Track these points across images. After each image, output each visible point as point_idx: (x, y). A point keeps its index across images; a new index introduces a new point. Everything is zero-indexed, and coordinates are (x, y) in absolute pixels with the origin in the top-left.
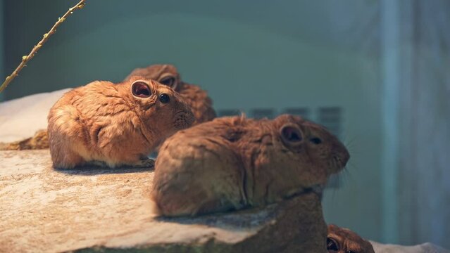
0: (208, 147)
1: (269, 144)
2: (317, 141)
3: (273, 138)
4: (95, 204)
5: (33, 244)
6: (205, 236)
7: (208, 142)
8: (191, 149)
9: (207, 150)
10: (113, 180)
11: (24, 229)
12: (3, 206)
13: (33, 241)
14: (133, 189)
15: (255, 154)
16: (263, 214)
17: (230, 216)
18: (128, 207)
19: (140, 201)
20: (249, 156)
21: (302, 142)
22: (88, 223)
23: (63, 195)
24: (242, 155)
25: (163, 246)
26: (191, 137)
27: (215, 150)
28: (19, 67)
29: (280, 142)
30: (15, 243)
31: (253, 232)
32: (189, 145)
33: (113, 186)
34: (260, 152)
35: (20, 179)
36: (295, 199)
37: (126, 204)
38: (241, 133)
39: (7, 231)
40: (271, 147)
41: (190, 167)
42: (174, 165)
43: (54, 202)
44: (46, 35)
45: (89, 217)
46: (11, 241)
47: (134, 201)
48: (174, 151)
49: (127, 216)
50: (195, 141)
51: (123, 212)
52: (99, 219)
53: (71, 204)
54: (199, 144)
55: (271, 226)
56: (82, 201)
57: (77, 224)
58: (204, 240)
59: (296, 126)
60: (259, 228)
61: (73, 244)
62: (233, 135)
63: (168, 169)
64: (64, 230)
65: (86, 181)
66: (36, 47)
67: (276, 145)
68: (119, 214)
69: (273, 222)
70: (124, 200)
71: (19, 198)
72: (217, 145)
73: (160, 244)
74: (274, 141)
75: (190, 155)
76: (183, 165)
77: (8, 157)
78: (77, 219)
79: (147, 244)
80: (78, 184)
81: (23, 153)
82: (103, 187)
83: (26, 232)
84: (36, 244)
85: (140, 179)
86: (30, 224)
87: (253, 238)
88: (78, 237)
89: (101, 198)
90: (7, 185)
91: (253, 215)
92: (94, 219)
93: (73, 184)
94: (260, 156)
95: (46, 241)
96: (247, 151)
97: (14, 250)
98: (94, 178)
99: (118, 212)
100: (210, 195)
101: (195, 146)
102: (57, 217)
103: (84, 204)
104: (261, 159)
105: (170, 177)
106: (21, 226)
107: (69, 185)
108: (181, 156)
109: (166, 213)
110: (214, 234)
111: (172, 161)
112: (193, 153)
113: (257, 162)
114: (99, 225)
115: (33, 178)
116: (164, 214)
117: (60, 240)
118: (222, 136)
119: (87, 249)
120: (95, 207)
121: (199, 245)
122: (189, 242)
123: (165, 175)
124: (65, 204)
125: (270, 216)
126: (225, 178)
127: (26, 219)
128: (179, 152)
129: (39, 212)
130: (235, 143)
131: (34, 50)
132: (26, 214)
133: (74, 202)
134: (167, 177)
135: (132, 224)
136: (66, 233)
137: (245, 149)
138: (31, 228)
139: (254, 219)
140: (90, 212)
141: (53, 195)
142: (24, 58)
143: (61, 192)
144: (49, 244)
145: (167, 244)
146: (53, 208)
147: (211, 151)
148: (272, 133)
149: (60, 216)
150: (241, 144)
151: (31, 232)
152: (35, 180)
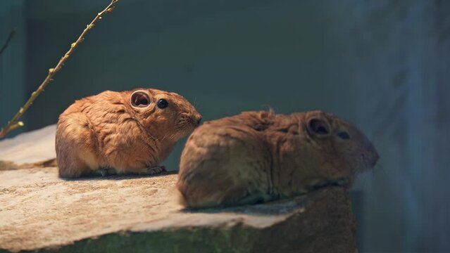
0: (232, 135)
1: (295, 133)
2: (344, 136)
3: (300, 128)
4: (120, 202)
5: (56, 233)
6: (233, 220)
7: (233, 131)
8: (216, 138)
9: (232, 138)
10: (139, 184)
11: (48, 222)
12: (27, 207)
13: (58, 231)
14: (159, 190)
15: (281, 142)
16: (291, 203)
17: (258, 206)
18: (154, 203)
19: (166, 199)
20: (275, 143)
21: (329, 135)
22: (113, 215)
23: (88, 196)
24: (268, 141)
25: (189, 229)
26: (216, 126)
27: (240, 137)
28: (45, 81)
29: (306, 132)
30: (39, 233)
31: (282, 218)
32: (214, 134)
33: (139, 188)
34: (285, 141)
35: (44, 186)
36: (324, 191)
37: (152, 201)
38: (269, 124)
39: (31, 225)
40: (296, 136)
41: (216, 155)
42: (199, 153)
43: (79, 201)
44: (74, 45)
45: (114, 212)
46: (35, 231)
47: (160, 198)
48: (200, 140)
49: (153, 210)
50: (221, 130)
51: (150, 207)
52: (125, 213)
53: (96, 202)
54: (225, 133)
55: (300, 213)
56: (108, 200)
57: (102, 216)
58: (231, 224)
59: (325, 120)
60: (288, 216)
61: (98, 231)
62: (260, 125)
63: (194, 157)
64: (89, 221)
65: (112, 185)
66: (63, 58)
67: (301, 135)
68: (145, 209)
69: (302, 210)
70: (150, 198)
71: (43, 201)
72: (241, 133)
73: (187, 227)
74: (299, 130)
75: (215, 142)
76: (209, 153)
77: (32, 172)
78: (103, 213)
79: (174, 227)
80: (102, 187)
81: (47, 169)
82: (129, 189)
83: (50, 224)
84: (60, 233)
85: (166, 182)
86: (55, 218)
87: (282, 224)
88: (103, 225)
89: (127, 197)
90: (31, 191)
91: (281, 205)
92: (119, 213)
93: (99, 188)
94: (286, 144)
95: (70, 230)
96: (273, 139)
97: (38, 239)
98: (120, 183)
99: (144, 207)
100: (236, 182)
101: (220, 135)
102: (81, 212)
103: (109, 202)
104: (286, 147)
105: (195, 166)
106: (45, 220)
107: (93, 189)
108: (206, 144)
109: (192, 203)
110: (242, 219)
111: (198, 150)
112: (219, 141)
113: (282, 149)
114: (124, 217)
115: (57, 185)
116: (190, 205)
117: (85, 229)
118: (248, 125)
119: (112, 234)
120: (121, 204)
121: (226, 229)
122: (216, 225)
123: (190, 164)
124: (89, 203)
125: (299, 205)
126: (251, 164)
127: (50, 215)
128: (205, 141)
129: (64, 208)
130: (262, 132)
131: (61, 61)
132: (50, 211)
133: (99, 200)
134: (192, 166)
135: (158, 215)
136: (91, 223)
137: (271, 137)
138: (55, 221)
139: (282, 208)
140: (115, 208)
141: (78, 197)
142: (51, 70)
143: (86, 194)
144: (74, 232)
145: (194, 227)
146: (78, 205)
147: (236, 138)
148: (300, 123)
149: (84, 211)
150: (268, 133)
151: (55, 224)
152: (59, 187)
